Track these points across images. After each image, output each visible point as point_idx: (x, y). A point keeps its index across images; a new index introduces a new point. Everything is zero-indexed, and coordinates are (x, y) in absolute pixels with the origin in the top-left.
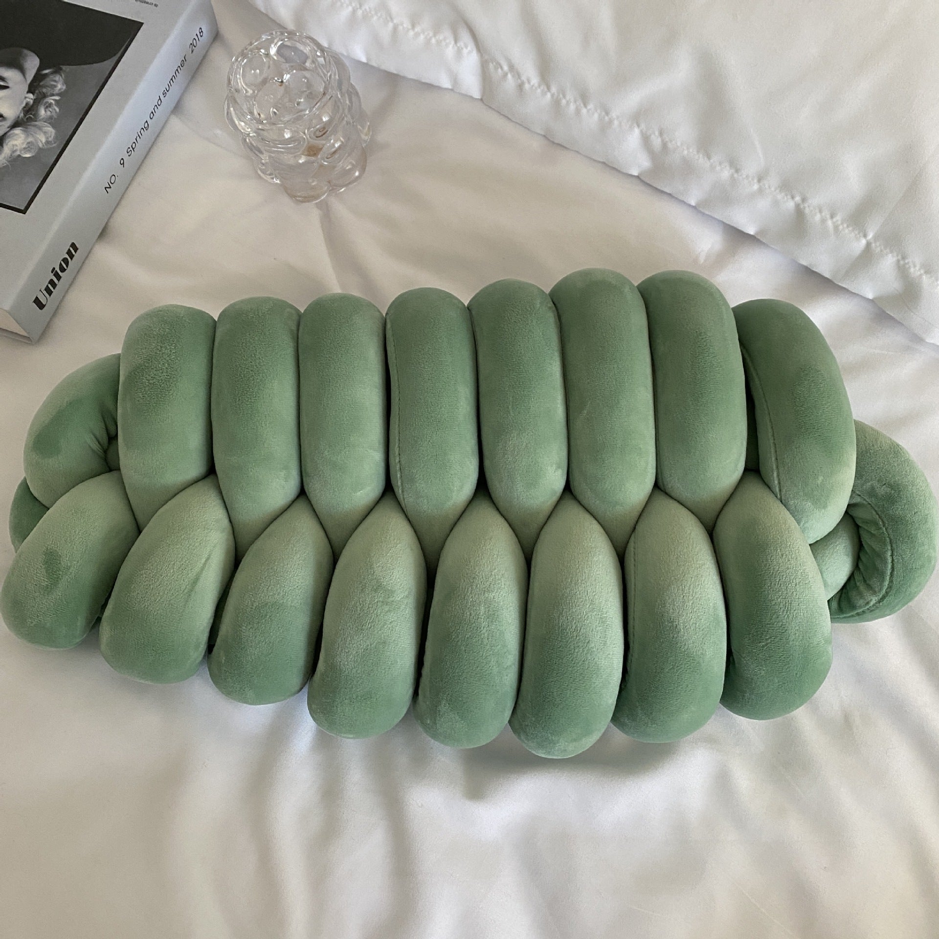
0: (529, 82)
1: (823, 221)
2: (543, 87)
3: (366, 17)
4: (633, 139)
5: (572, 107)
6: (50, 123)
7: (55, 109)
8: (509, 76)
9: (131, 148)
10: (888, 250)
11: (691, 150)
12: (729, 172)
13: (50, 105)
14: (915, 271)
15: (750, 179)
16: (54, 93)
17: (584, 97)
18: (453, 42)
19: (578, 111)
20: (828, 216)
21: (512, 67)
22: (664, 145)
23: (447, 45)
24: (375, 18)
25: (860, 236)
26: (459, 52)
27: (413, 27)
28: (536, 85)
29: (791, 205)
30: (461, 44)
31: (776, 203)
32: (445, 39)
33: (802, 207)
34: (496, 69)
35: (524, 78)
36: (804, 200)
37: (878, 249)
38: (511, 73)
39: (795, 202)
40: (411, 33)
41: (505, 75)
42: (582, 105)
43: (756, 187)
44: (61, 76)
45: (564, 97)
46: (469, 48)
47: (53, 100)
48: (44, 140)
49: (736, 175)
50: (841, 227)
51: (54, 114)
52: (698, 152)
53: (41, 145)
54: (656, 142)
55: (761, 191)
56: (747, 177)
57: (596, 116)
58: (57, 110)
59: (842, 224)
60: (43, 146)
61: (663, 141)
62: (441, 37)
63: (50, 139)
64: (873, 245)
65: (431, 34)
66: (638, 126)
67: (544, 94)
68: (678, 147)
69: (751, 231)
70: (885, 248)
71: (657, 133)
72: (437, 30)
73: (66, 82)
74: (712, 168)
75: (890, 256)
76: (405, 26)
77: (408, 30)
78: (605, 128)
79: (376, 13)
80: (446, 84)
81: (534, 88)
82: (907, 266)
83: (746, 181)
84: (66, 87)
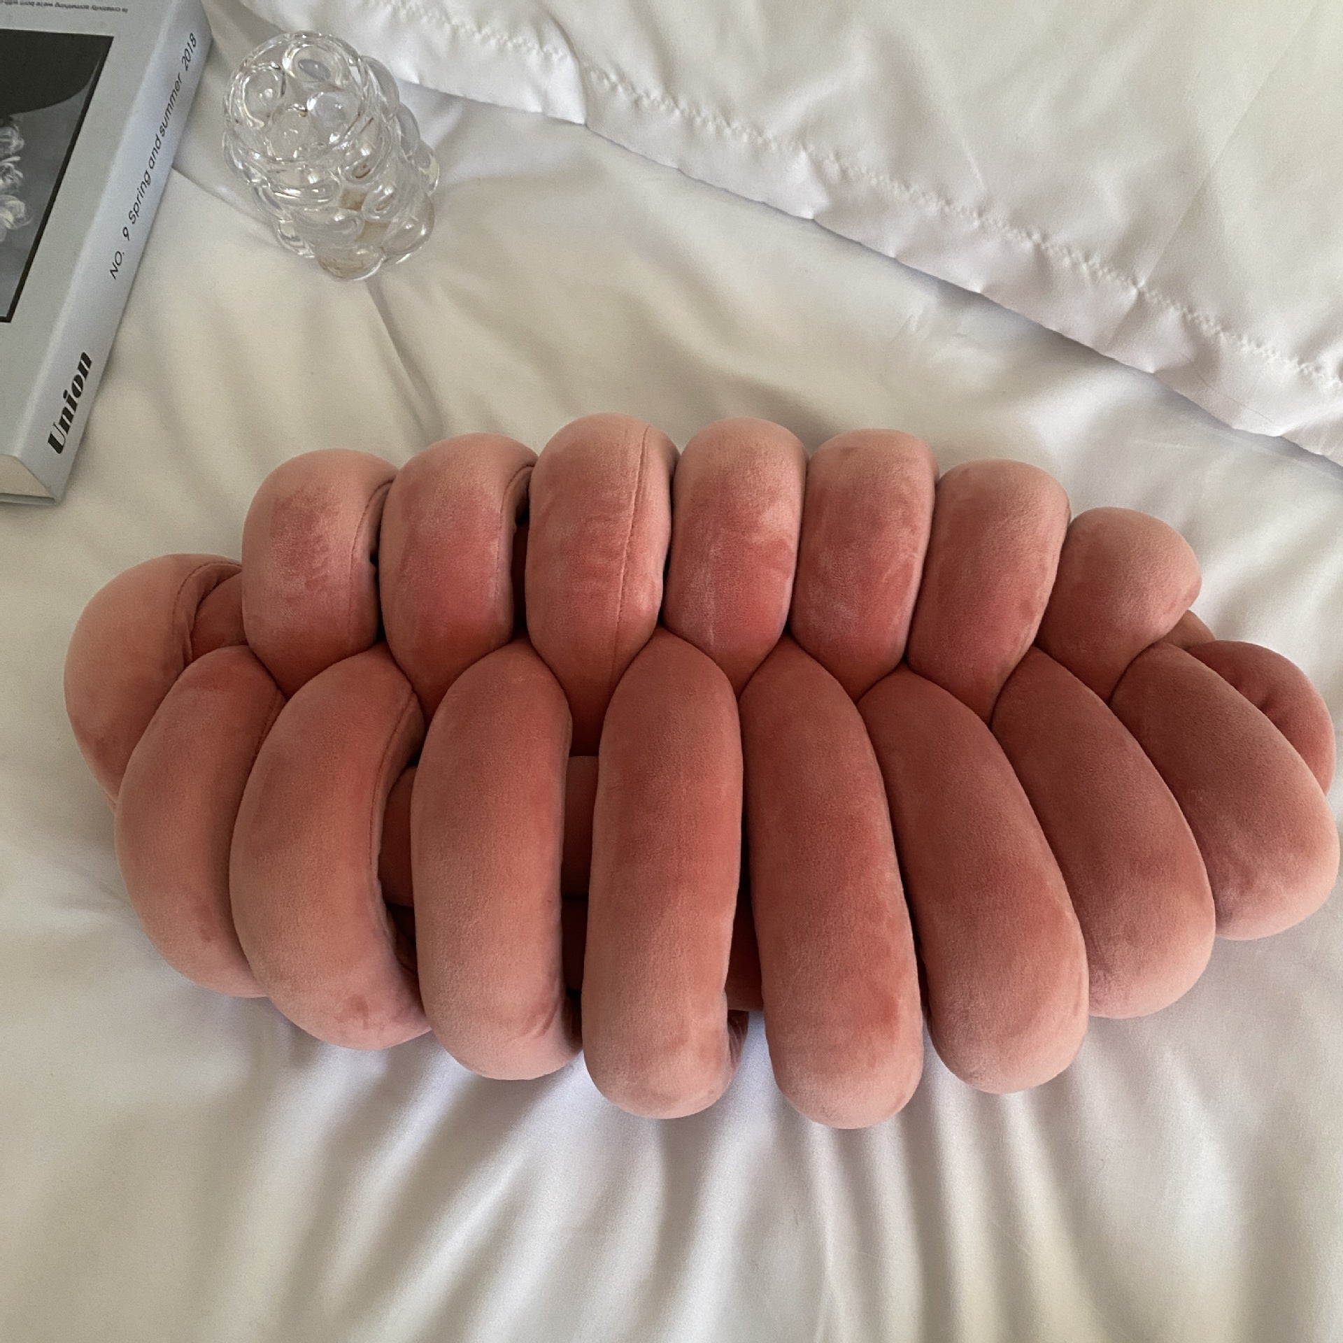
0: (648, 95)
1: (1075, 265)
2: (669, 101)
3: (412, 18)
4: (800, 167)
5: (711, 127)
6: (13, 195)
7: (17, 175)
8: (620, 89)
9: (133, 211)
10: (1168, 301)
11: (881, 178)
12: (937, 206)
13: (8, 170)
14: (1208, 328)
15: (968, 214)
16: (11, 153)
17: (726, 113)
18: (537, 46)
20: (1081, 259)
21: (622, 77)
23: (529, 50)
24: (425, 19)
25: (1128, 284)
26: (547, 58)
28: (659, 99)
29: (1028, 246)
30: (546, 48)
31: (1007, 244)
32: (525, 43)
33: (1043, 247)
34: (600, 79)
35: (640, 91)
36: (1045, 237)
37: (1155, 301)
38: (622, 85)
39: (1033, 242)
40: (478, 37)
41: (614, 88)
42: (724, 123)
43: (976, 224)
44: (14, 128)
45: (699, 113)
46: (561, 53)
47: (11, 162)
48: (11, 218)
49: (947, 209)
50: (1100, 273)
51: (16, 181)
52: (892, 180)
53: (8, 226)
54: (833, 169)
55: (982, 227)
56: (963, 210)
57: (745, 138)
58: (21, 174)
59: (1102, 267)
60: (12, 225)
61: (841, 167)
62: (520, 40)
63: (19, 216)
64: (1148, 295)
65: (506, 37)
66: (805, 148)
67: (670, 111)
68: (862, 174)
69: (977, 288)
70: (1165, 298)
71: (832, 157)
72: (513, 29)
73: (23, 135)
74: (914, 200)
75: (1172, 309)
76: (468, 27)
77: (473, 34)
78: (758, 152)
79: (426, 12)
80: (534, 106)
81: (656, 103)
82: (1197, 321)
83: (961, 217)
84: (26, 142)
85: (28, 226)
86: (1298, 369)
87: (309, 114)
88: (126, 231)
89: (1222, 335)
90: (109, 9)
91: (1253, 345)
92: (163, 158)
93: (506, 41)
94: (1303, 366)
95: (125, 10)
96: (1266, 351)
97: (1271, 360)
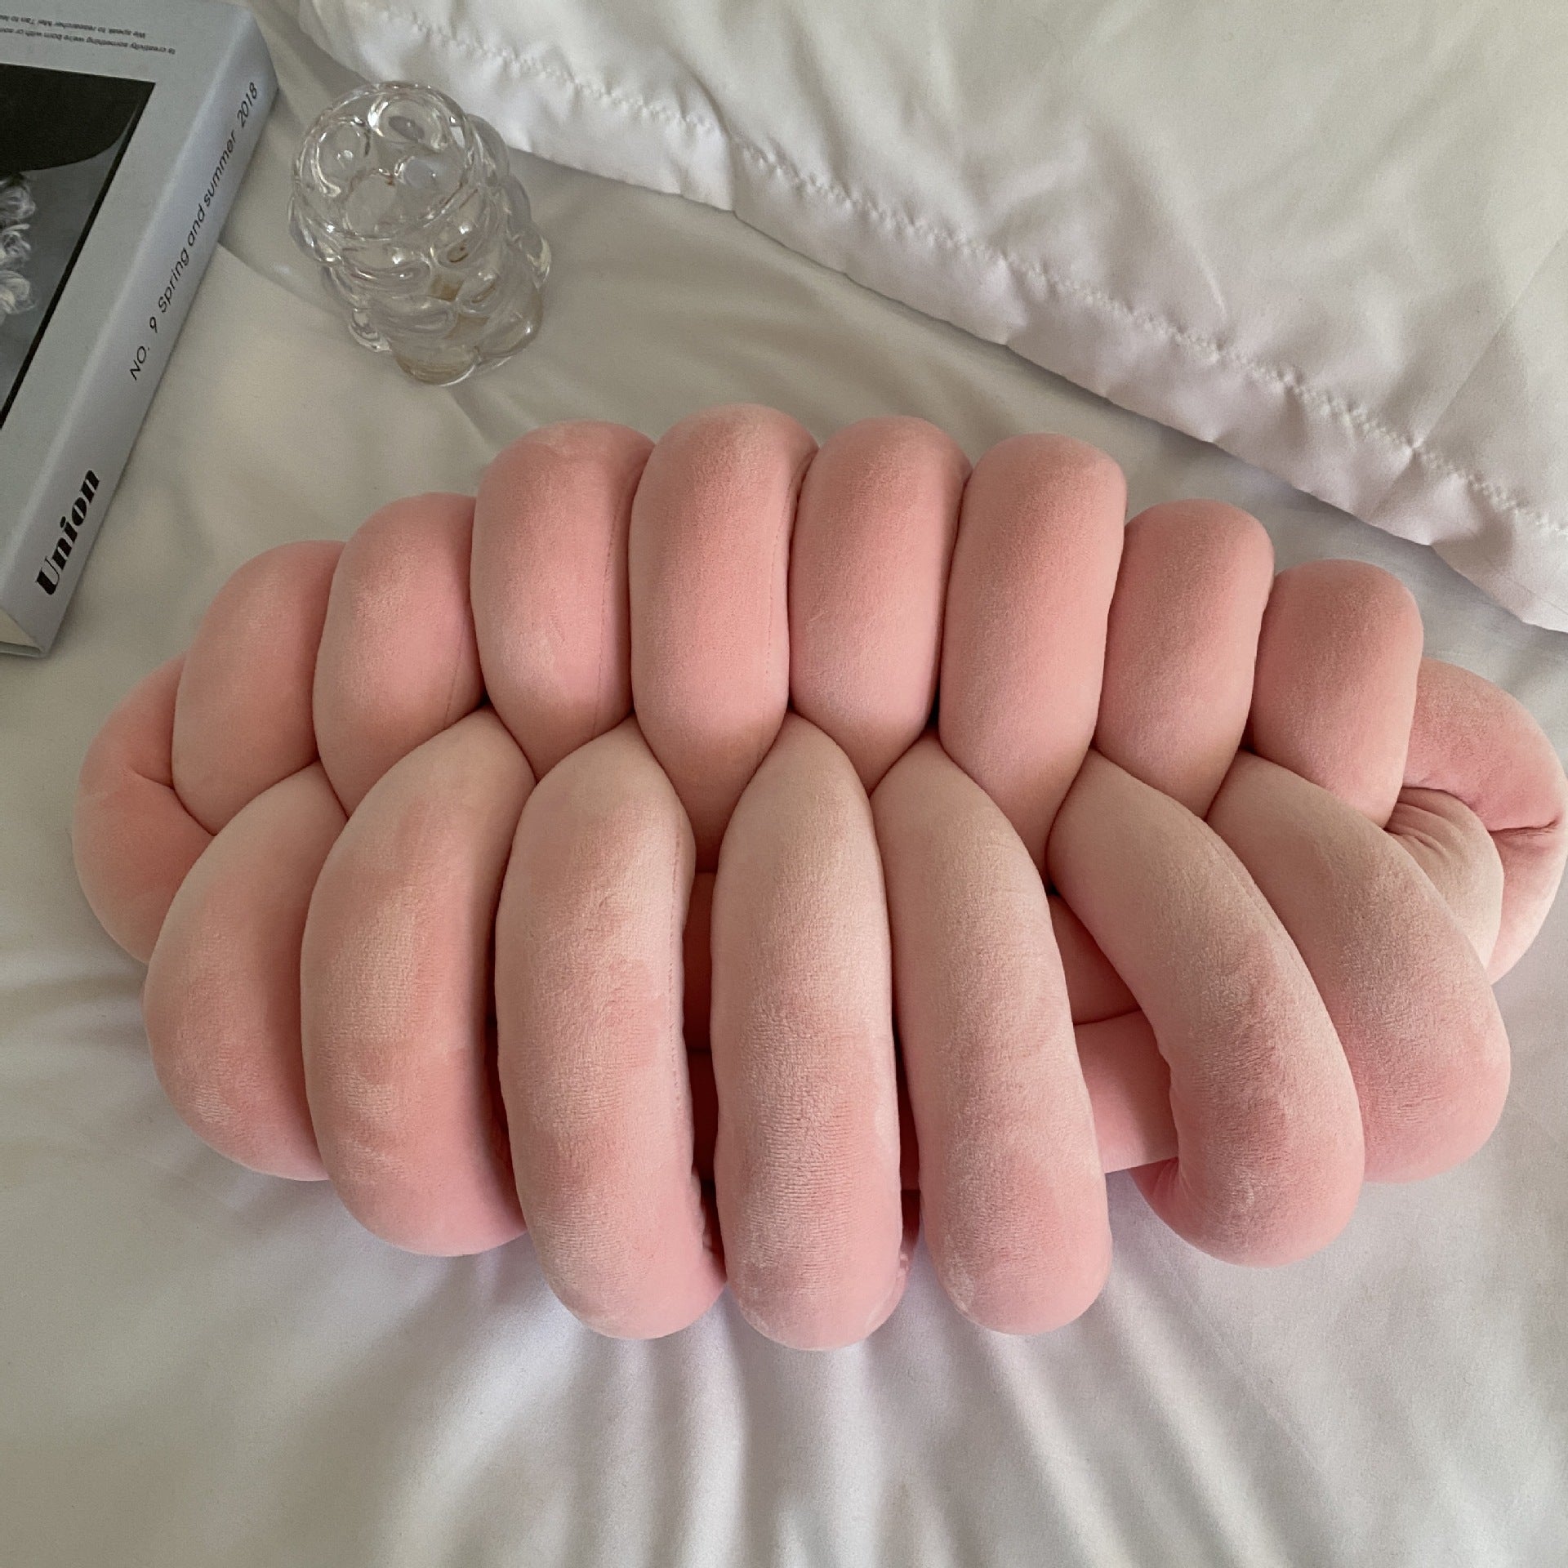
0: (813, 182)
1: (1335, 416)
2: (838, 190)
3: (526, 74)
4: (998, 277)
5: (890, 223)
6: (18, 271)
7: (24, 247)
8: (779, 172)
9: (164, 297)
10: (1451, 467)
11: (1099, 297)
12: (1166, 333)
13: (13, 240)
14: (1500, 502)
15: (1205, 344)
16: (17, 219)
17: (909, 208)
18: (678, 115)
19: (899, 231)
20: (1344, 407)
21: (782, 157)
22: (1052, 289)
23: (668, 119)
24: (543, 75)
25: (1401, 442)
26: (690, 131)
28: (826, 187)
29: (1277, 388)
30: (692, 117)
31: (1250, 384)
32: (664, 109)
33: (1297, 391)
34: (755, 159)
35: (804, 175)
36: (1300, 379)
37: (1434, 466)
38: (781, 168)
39: (1285, 384)
40: (606, 100)
41: (771, 170)
42: (906, 220)
43: (1214, 357)
44: (25, 189)
45: (875, 206)
46: (707, 124)
48: (12, 300)
49: (1179, 337)
50: (1366, 427)
51: (23, 254)
52: (1111, 299)
53: (8, 310)
54: (1038, 282)
55: (1223, 364)
56: (1199, 339)
57: (931, 238)
58: (28, 246)
59: (1369, 420)
60: (13, 310)
61: (1048, 281)
62: (657, 106)
63: (24, 298)
64: (1424, 458)
65: (641, 103)
66: (1005, 255)
67: (839, 202)
68: (1075, 290)
69: (1210, 436)
70: (1446, 462)
71: (1038, 270)
72: (650, 93)
73: (34, 198)
74: (1138, 325)
75: (1455, 476)
76: (595, 87)
77: (601, 96)
78: (946, 259)
79: (545, 68)
80: (670, 185)
81: (822, 191)
82: (1486, 493)
83: (1197, 348)
84: (37, 206)
88: (153, 321)
89: (1516, 512)
90: (151, 48)
91: (1555, 527)
92: (207, 231)
95: (171, 51)
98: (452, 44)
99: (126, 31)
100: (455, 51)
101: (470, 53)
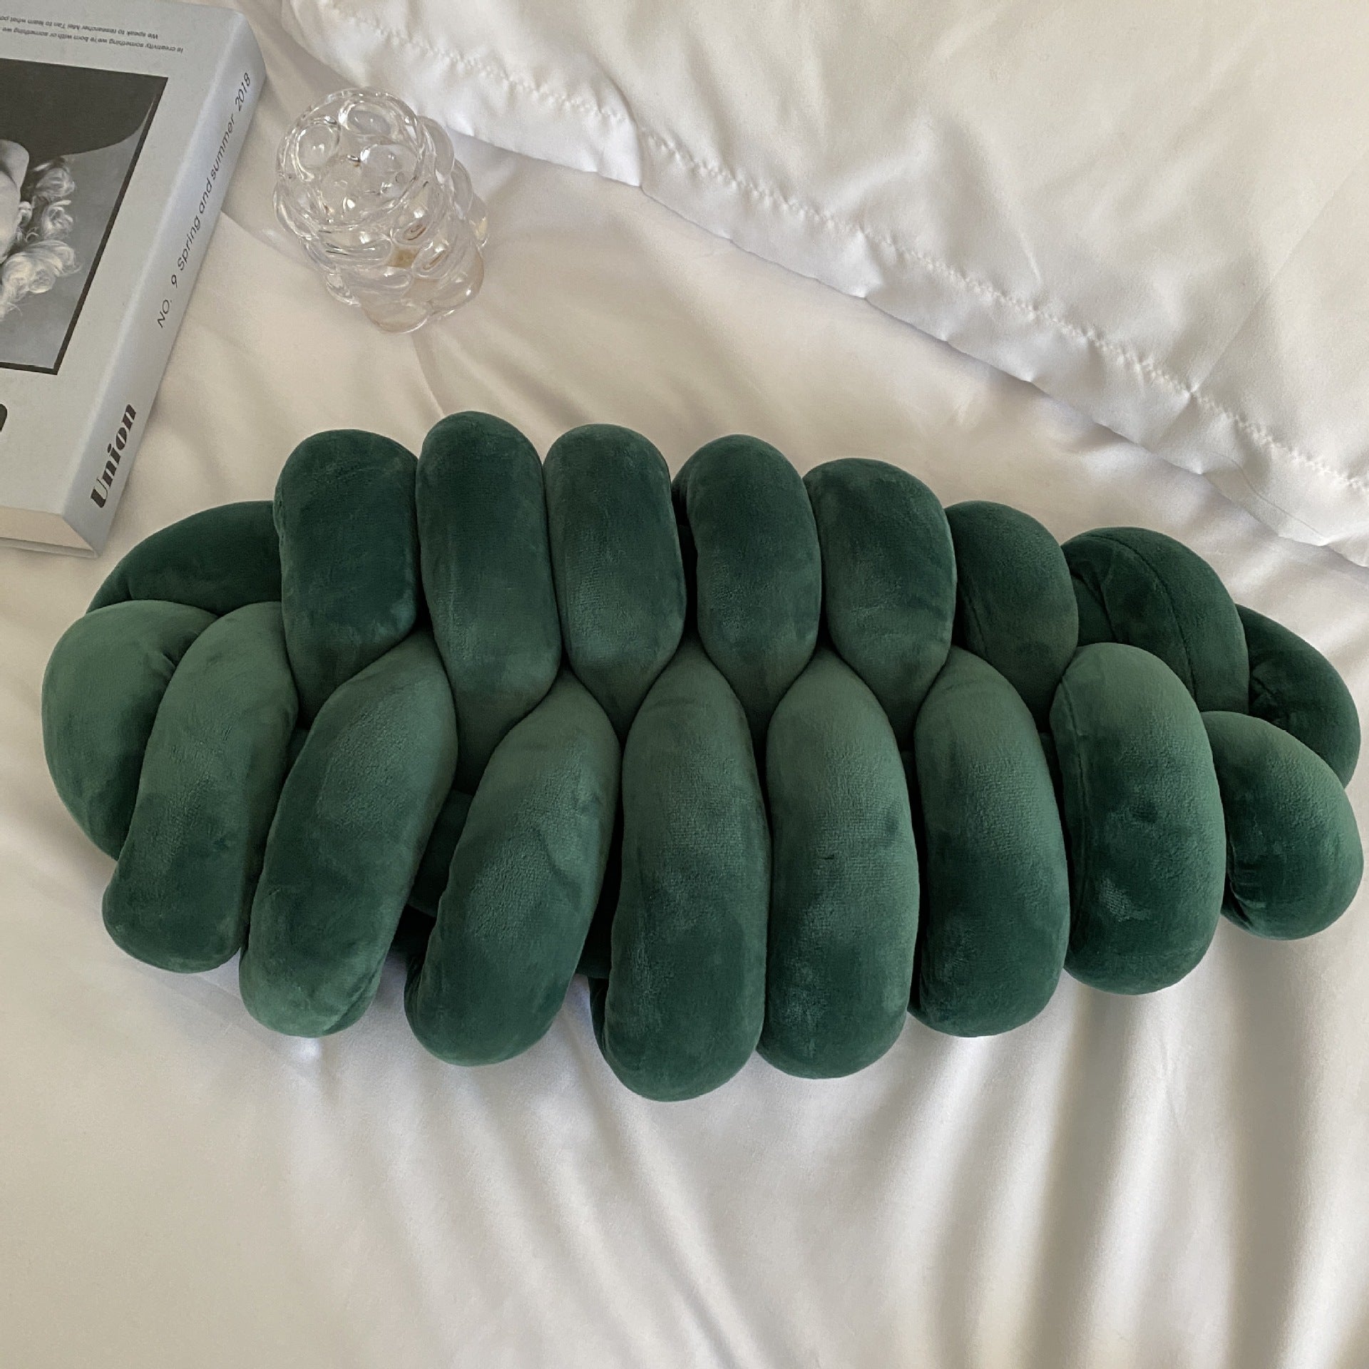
0: (705, 165)
1: (1128, 365)
2: (726, 173)
3: (470, 73)
4: (856, 246)
5: (767, 202)
6: (62, 241)
7: (67, 220)
8: (678, 156)
9: (182, 258)
10: (1221, 408)
11: (938, 264)
12: (992, 296)
13: (58, 214)
14: (1260, 437)
15: (1023, 306)
16: (60, 196)
17: (784, 188)
18: (596, 108)
19: (776, 206)
20: (1135, 359)
21: (680, 145)
22: (900, 256)
23: (587, 111)
24: (483, 74)
25: (1181, 388)
26: (605, 120)
27: (538, 86)
28: (717, 170)
29: (1082, 341)
30: (607, 110)
31: (1060, 338)
32: (583, 103)
33: (1097, 344)
34: (658, 145)
35: (698, 160)
36: (1100, 335)
37: (1207, 406)
38: (679, 153)
39: (1088, 338)
40: (535, 95)
41: (671, 154)
42: (781, 199)
43: (1031, 316)
44: (65, 170)
45: (756, 187)
46: (619, 116)
47: (61, 206)
48: (60, 265)
49: (1002, 300)
50: (1153, 375)
51: (66, 226)
52: (948, 267)
53: (57, 273)
54: (889, 251)
55: (1038, 321)
56: (1019, 302)
57: (802, 213)
58: (70, 219)
59: (1155, 368)
60: (61, 273)
61: (897, 250)
62: (578, 100)
63: (69, 263)
64: (1200, 400)
65: (564, 97)
66: (862, 229)
67: (727, 183)
68: (919, 259)
69: (1028, 377)
70: (1217, 405)
71: (889, 241)
72: (572, 88)
73: (74, 178)
74: (969, 289)
75: (1224, 416)
76: (526, 84)
77: (531, 91)
78: (814, 230)
79: (485, 67)
80: (589, 166)
81: (713, 174)
82: (1248, 430)
83: (1017, 308)
84: (76, 184)
85: (78, 274)
86: (1348, 483)
87: (361, 165)
88: (174, 279)
89: (1273, 446)
90: (163, 47)
91: (1303, 458)
92: (214, 201)
93: (564, 101)
94: (1352, 480)
95: (179, 50)
96: (1316, 463)
97: (1322, 473)
98: (409, 46)
99: (142, 33)
100: (411, 53)
101: (424, 53)
